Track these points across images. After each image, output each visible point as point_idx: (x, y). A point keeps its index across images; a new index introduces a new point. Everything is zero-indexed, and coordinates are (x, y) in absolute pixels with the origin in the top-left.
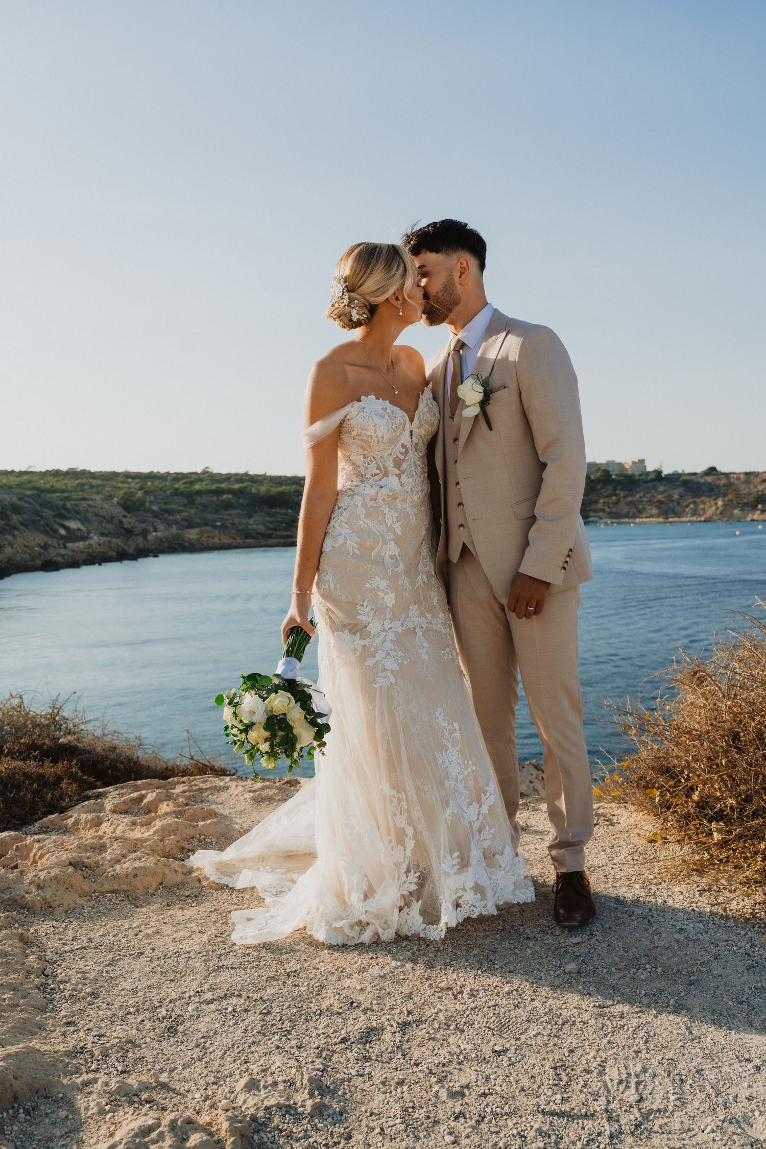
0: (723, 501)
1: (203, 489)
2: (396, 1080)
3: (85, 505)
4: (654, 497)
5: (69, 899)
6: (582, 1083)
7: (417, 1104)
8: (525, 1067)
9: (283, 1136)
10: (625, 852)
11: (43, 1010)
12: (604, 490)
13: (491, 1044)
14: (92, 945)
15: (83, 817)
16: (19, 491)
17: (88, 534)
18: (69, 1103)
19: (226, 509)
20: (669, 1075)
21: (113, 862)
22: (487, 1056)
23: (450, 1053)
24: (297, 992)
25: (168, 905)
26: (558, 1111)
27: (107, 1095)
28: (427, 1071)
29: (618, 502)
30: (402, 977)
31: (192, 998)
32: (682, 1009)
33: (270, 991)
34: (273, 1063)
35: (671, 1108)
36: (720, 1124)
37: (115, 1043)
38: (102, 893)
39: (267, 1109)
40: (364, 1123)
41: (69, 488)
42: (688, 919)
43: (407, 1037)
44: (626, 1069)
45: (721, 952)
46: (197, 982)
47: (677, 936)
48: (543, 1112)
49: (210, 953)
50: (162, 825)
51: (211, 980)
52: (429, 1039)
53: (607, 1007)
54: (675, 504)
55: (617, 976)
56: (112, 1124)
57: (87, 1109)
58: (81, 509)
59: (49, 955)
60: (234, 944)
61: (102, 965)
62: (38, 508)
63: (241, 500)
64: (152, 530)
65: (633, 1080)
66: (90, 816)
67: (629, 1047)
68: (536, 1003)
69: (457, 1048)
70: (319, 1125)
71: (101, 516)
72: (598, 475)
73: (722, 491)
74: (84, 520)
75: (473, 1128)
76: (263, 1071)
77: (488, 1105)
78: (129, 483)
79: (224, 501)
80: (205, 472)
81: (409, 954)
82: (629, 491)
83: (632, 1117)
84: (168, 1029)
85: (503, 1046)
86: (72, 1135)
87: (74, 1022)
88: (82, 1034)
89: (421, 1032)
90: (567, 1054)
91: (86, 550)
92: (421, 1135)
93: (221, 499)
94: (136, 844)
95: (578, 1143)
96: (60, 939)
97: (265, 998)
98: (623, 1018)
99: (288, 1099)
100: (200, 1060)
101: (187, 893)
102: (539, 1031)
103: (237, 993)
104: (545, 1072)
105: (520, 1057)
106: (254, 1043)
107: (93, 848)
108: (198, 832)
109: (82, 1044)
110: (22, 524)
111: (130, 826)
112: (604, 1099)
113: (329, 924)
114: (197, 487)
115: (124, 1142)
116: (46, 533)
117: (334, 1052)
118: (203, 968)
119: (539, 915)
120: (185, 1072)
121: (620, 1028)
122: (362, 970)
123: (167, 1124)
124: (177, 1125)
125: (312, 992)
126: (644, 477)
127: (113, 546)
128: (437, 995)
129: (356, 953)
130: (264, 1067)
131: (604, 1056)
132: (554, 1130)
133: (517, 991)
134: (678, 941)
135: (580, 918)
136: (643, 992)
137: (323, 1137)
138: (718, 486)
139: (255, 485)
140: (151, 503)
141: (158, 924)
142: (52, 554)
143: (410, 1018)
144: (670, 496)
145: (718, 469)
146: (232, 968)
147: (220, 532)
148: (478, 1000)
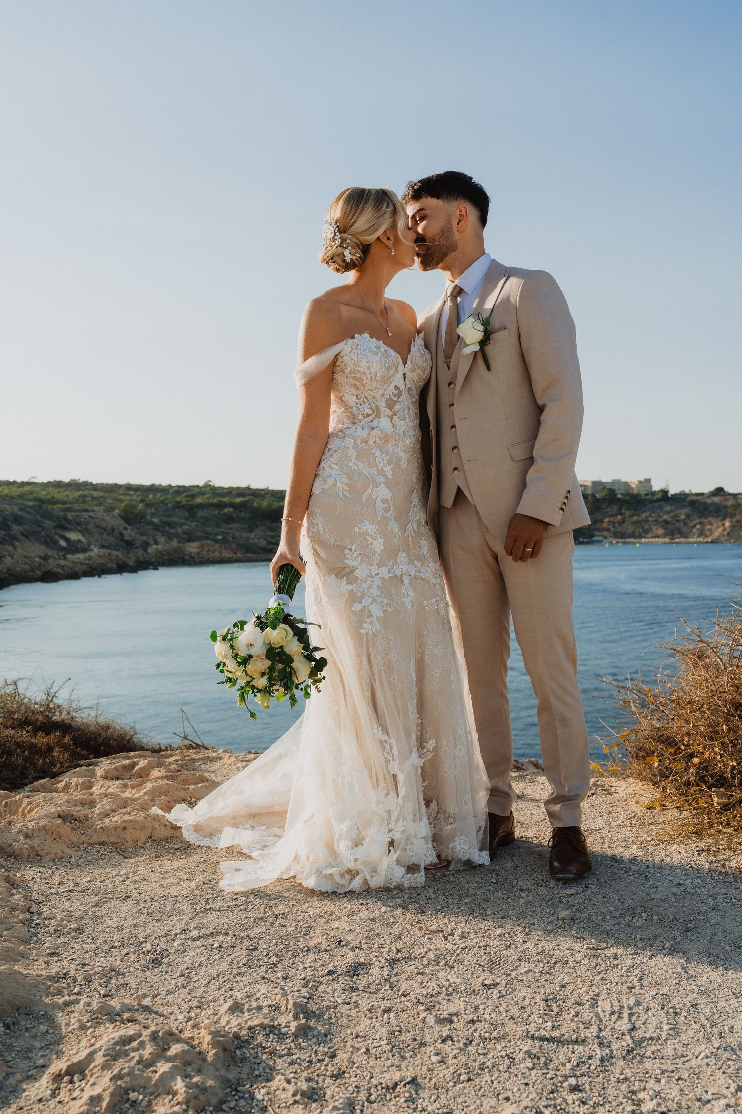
0: (731, 522)
1: (204, 502)
2: (383, 1007)
3: (86, 517)
4: (660, 517)
5: (57, 848)
6: (574, 1013)
7: (404, 1029)
8: (515, 999)
9: (266, 1053)
10: (622, 817)
11: (27, 942)
12: (609, 510)
13: (481, 979)
14: (79, 889)
15: (74, 780)
16: (20, 501)
17: (89, 546)
18: (50, 1020)
19: (227, 523)
20: (663, 1008)
21: (102, 816)
22: (477, 989)
23: (439, 985)
24: (284, 932)
25: (157, 857)
26: (548, 1037)
27: (89, 1014)
28: (416, 1001)
29: (623, 521)
30: (392, 921)
31: (178, 936)
32: (678, 952)
33: (256, 931)
34: (259, 991)
35: (664, 1037)
36: (714, 1050)
37: (98, 971)
38: (90, 844)
39: (250, 1028)
40: (349, 1044)
41: (71, 500)
42: (685, 875)
43: (395, 972)
44: (619, 1002)
45: (719, 904)
46: (183, 922)
47: (674, 890)
48: (533, 1038)
49: (198, 897)
50: (153, 786)
51: (198, 920)
52: (418, 974)
53: (601, 949)
54: (682, 524)
55: (612, 922)
56: (93, 1037)
57: (67, 1025)
58: (82, 520)
59: (35, 895)
60: (222, 891)
61: (88, 906)
62: (39, 519)
63: (243, 514)
64: (152, 542)
65: (626, 1012)
66: (81, 780)
67: (622, 983)
68: (528, 945)
69: (446, 981)
70: (303, 1044)
71: (102, 528)
72: (604, 494)
73: (730, 511)
74: (85, 532)
75: (461, 1050)
76: (248, 997)
77: (476, 1030)
78: (131, 495)
79: (225, 515)
80: (207, 486)
81: (399, 901)
82: (635, 510)
83: (624, 1043)
84: (153, 961)
85: (493, 980)
86: (52, 1047)
87: (58, 953)
88: (65, 963)
89: (410, 968)
90: (558, 989)
91: (86, 562)
92: (407, 1055)
93: (222, 512)
94: (126, 801)
95: (568, 1064)
96: (46, 883)
97: (252, 936)
98: (617, 959)
99: (272, 1020)
100: (184, 987)
101: (176, 846)
102: (531, 968)
103: (223, 932)
104: (535, 1003)
105: (510, 990)
106: (239, 974)
107: (82, 803)
108: (190, 794)
109: (65, 971)
110: (23, 535)
111: (121, 788)
112: (595, 1027)
113: (318, 872)
114: (199, 500)
115: (104, 1049)
116: (47, 544)
117: (321, 983)
118: (190, 910)
119: (533, 870)
120: (168, 997)
121: (614, 967)
122: (351, 914)
123: (148, 1034)
124: (158, 1036)
125: (300, 933)
126: (650, 497)
127: (113, 558)
128: (427, 936)
129: (345, 900)
130: (249, 994)
131: (597, 991)
132: (543, 1053)
133: (509, 934)
134: (675, 895)
135: (575, 871)
136: (638, 937)
137: (307, 1055)
138: (726, 507)
139: (257, 500)
140: (153, 515)
141: (146, 872)
142: (52, 565)
143: (399, 955)
144: (676, 516)
145: (726, 489)
146: (220, 911)
147: (221, 546)
148: (469, 941)
